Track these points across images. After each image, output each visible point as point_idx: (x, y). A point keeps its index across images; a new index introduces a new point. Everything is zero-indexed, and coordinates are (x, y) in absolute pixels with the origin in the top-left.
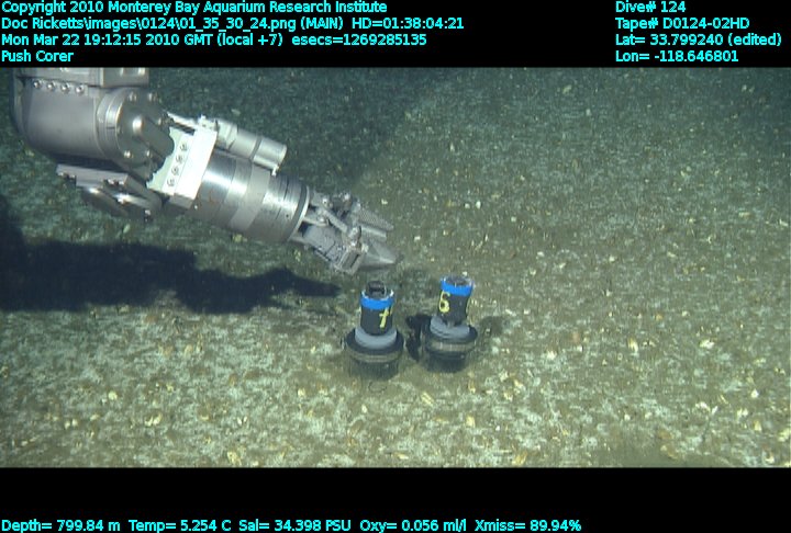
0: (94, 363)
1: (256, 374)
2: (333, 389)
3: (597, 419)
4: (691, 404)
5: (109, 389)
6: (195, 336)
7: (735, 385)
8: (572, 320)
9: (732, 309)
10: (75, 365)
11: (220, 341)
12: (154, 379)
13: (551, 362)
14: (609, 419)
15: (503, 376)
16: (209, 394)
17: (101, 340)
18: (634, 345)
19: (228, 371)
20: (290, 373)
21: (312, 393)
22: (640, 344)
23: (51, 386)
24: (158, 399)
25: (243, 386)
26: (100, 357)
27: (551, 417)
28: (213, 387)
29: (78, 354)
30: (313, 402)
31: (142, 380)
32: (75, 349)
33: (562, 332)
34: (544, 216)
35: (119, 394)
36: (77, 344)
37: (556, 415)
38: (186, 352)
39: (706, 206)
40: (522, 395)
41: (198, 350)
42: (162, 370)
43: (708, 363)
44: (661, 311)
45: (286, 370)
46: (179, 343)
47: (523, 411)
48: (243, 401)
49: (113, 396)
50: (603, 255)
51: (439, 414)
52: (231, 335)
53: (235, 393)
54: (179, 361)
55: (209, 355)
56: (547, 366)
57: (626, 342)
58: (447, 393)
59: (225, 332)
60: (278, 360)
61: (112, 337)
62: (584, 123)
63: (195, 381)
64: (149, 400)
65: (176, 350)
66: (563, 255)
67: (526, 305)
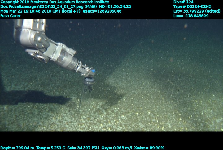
0: (41, 122)
1: (71, 122)
2: (85, 125)
3: (131, 127)
4: (147, 124)
5: (44, 126)
6: (60, 115)
7: (154, 120)
8: (126, 109)
9: (152, 106)
10: (38, 122)
11: (65, 116)
12: (52, 124)
13: (123, 117)
14: (134, 127)
15: (115, 120)
16: (62, 126)
17: (43, 117)
18: (137, 114)
19: (66, 122)
20: (77, 122)
21: (81, 125)
22: (138, 113)
23: (33, 126)
24: (53, 128)
25: (69, 124)
26: (42, 120)
27: (123, 127)
28: (63, 125)
29: (38, 120)
30: (82, 127)
31: (50, 124)
32: (38, 119)
33: (125, 112)
34: (121, 91)
35: (46, 127)
36: (38, 118)
37: (124, 127)
38: (58, 119)
39: (147, 89)
40: (118, 124)
41: (60, 118)
42: (54, 122)
43: (149, 116)
44: (141, 107)
45: (76, 121)
46: (57, 117)
47: (119, 127)
48: (69, 127)
49: (44, 127)
50: (131, 98)
51: (104, 128)
52: (66, 115)
53: (67, 126)
54: (57, 120)
55: (62, 119)
56: (122, 118)
57: (136, 113)
58: (105, 124)
59: (65, 114)
60: (75, 119)
61: (45, 116)
62: (127, 75)
63: (60, 124)
64: (51, 128)
65: (56, 118)
66: (124, 98)
67: (118, 107)
